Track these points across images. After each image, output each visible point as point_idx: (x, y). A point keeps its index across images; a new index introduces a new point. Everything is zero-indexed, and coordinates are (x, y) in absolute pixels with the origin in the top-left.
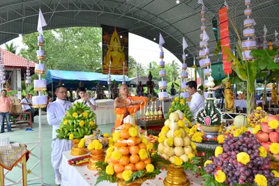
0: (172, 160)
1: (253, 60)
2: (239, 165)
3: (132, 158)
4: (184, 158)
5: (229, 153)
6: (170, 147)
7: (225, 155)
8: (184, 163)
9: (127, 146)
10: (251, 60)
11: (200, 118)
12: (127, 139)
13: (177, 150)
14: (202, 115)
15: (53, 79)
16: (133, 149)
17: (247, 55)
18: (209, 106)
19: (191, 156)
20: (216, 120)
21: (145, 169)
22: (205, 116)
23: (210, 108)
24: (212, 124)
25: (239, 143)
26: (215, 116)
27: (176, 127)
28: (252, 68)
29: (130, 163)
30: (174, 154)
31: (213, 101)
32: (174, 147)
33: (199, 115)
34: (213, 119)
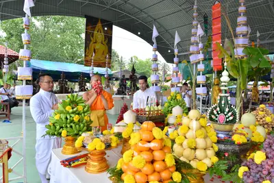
0: (193, 164)
1: (245, 57)
3: (158, 166)
4: (208, 163)
6: (192, 149)
8: (208, 168)
9: (151, 150)
10: (242, 58)
11: (213, 116)
12: (149, 142)
13: (199, 153)
14: (215, 112)
15: (33, 69)
16: (157, 154)
17: (239, 52)
18: (223, 102)
19: (215, 159)
20: (231, 118)
21: (172, 178)
22: (219, 114)
23: (224, 104)
24: (227, 122)
26: (230, 113)
27: (198, 126)
28: (244, 65)
29: (154, 171)
30: (195, 158)
31: (227, 97)
32: (195, 149)
33: (212, 113)
34: (228, 117)
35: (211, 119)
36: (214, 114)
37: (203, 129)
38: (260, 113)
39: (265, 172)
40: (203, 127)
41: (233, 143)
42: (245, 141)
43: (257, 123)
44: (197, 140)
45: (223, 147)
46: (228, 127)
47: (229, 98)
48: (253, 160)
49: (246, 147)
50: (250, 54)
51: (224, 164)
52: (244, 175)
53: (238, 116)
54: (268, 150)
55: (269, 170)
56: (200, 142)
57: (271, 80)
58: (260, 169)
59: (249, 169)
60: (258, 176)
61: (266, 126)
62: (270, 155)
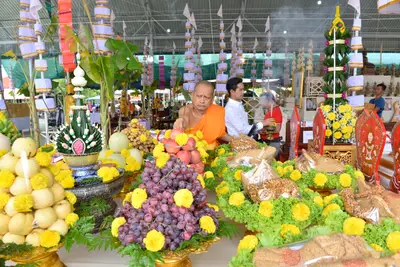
0: (32, 240)
1: (108, 54)
2: (183, 211)
4: (60, 228)
5: (159, 195)
6: (25, 213)
7: (154, 202)
8: (62, 237)
10: (105, 54)
11: (63, 145)
14: (66, 137)
17: (101, 45)
18: (79, 120)
19: (73, 218)
20: (93, 144)
22: (72, 139)
23: (81, 123)
24: (87, 151)
25: (173, 175)
26: (92, 137)
27: (35, 168)
28: (109, 66)
30: (36, 227)
31: (85, 111)
32: (33, 210)
33: (61, 139)
34: (89, 143)
35: (61, 150)
36: (65, 141)
37: (44, 171)
38: (133, 130)
39: (148, 219)
40: (43, 167)
41: (100, 182)
42: (117, 174)
43: (130, 144)
44: (35, 193)
45: (84, 192)
46: (89, 159)
47: (88, 113)
48: (130, 204)
49: (119, 182)
50: (115, 49)
51: (88, 221)
52: (120, 232)
53: (103, 139)
54: (149, 184)
55: (152, 214)
56: (42, 196)
57: (141, 88)
58: (141, 215)
59: (126, 218)
60: (140, 227)
61: (141, 147)
62: (152, 192)
